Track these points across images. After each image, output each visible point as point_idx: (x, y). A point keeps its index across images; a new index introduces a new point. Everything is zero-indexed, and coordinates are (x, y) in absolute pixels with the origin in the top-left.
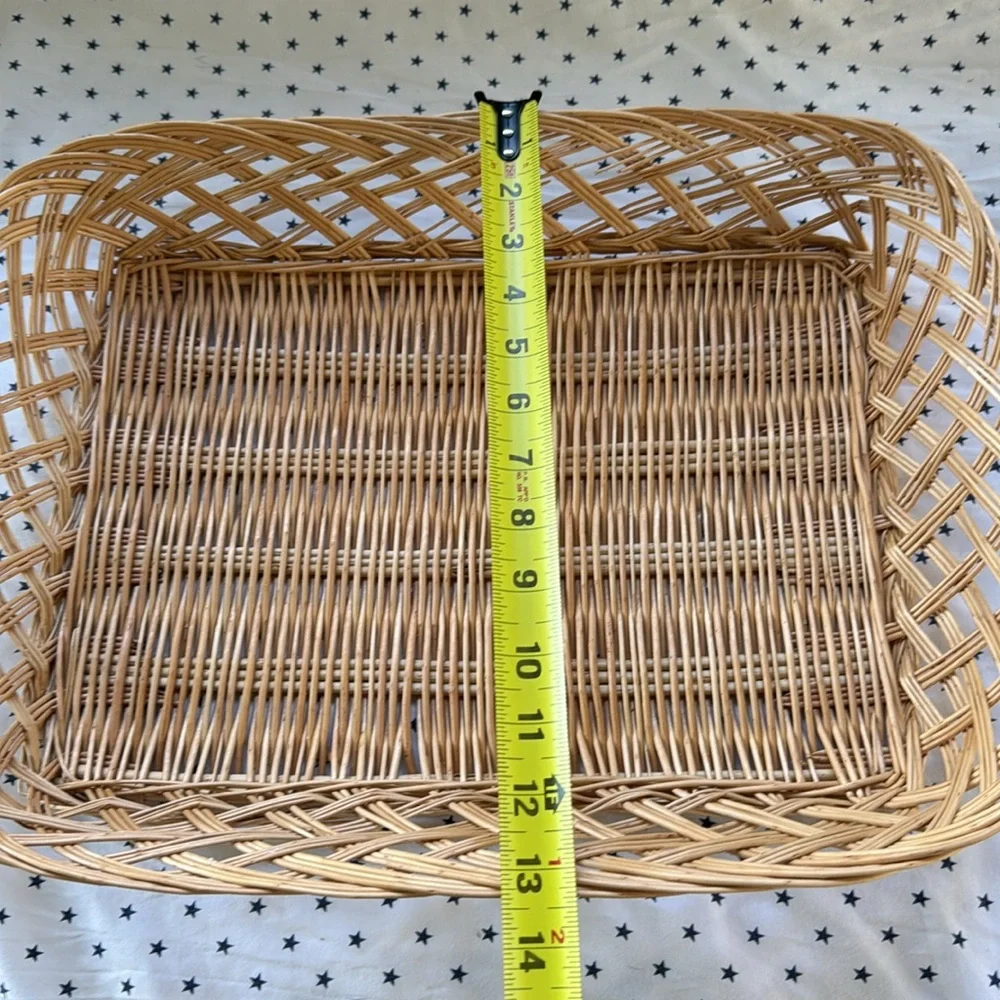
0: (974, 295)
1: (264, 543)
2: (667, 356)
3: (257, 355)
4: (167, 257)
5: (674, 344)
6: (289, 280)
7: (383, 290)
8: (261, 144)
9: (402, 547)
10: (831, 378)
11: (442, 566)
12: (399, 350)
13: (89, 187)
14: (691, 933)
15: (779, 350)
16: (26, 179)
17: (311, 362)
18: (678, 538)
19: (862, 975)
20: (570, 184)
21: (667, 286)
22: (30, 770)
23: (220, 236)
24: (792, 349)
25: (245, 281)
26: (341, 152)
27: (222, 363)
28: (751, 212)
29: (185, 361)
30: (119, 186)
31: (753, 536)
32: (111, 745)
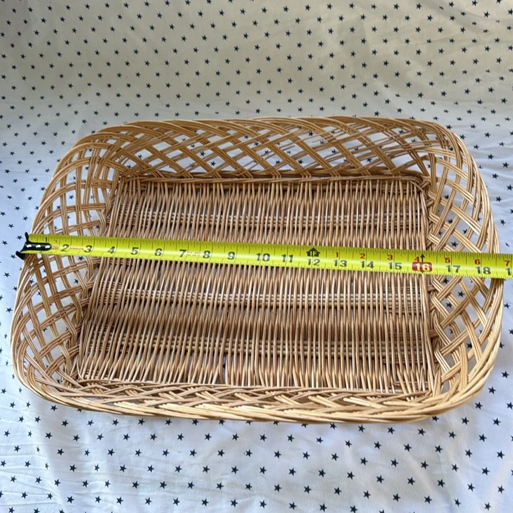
0: (469, 191)
1: (168, 289)
2: (342, 218)
3: (172, 215)
4: (140, 176)
5: (345, 213)
6: (188, 186)
7: (226, 191)
8: (179, 129)
9: (225, 293)
10: (412, 229)
11: (241, 300)
12: (230, 214)
13: (110, 146)
14: (335, 457)
15: (390, 217)
16: (86, 142)
17: (194, 219)
18: (342, 292)
19: (411, 481)
20: (302, 147)
21: (344, 191)
22: (66, 374)
23: (161, 168)
24: (396, 217)
25: (170, 186)
26: (211, 133)
27: (158, 218)
28: (379, 160)
29: (143, 217)
30: (122, 147)
31: (374, 292)
32: (99, 367)
